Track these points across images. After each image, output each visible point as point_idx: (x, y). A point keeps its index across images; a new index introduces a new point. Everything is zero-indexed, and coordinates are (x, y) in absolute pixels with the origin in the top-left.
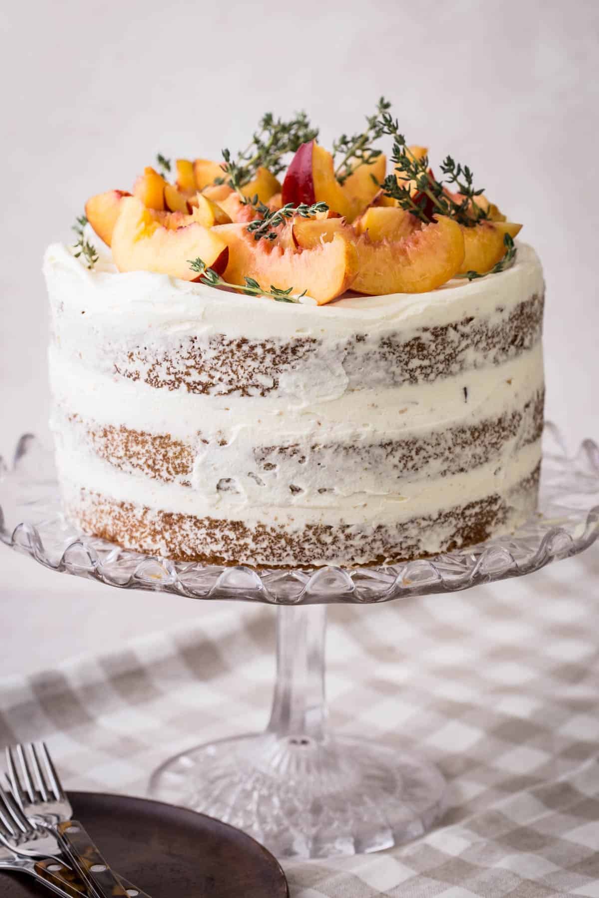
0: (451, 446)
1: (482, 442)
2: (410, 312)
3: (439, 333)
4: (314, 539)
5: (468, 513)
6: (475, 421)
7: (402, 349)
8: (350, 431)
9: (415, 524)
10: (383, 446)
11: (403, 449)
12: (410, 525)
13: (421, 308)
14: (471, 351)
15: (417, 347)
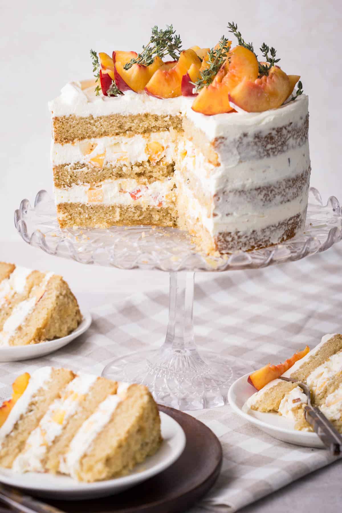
0: (285, 188)
1: (296, 186)
2: (267, 120)
3: (279, 130)
4: (223, 240)
5: (289, 222)
6: (293, 176)
7: (263, 139)
8: (241, 183)
9: (269, 229)
10: (257, 189)
11: (265, 190)
12: (267, 230)
13: (272, 118)
14: (291, 139)
15: (270, 138)
